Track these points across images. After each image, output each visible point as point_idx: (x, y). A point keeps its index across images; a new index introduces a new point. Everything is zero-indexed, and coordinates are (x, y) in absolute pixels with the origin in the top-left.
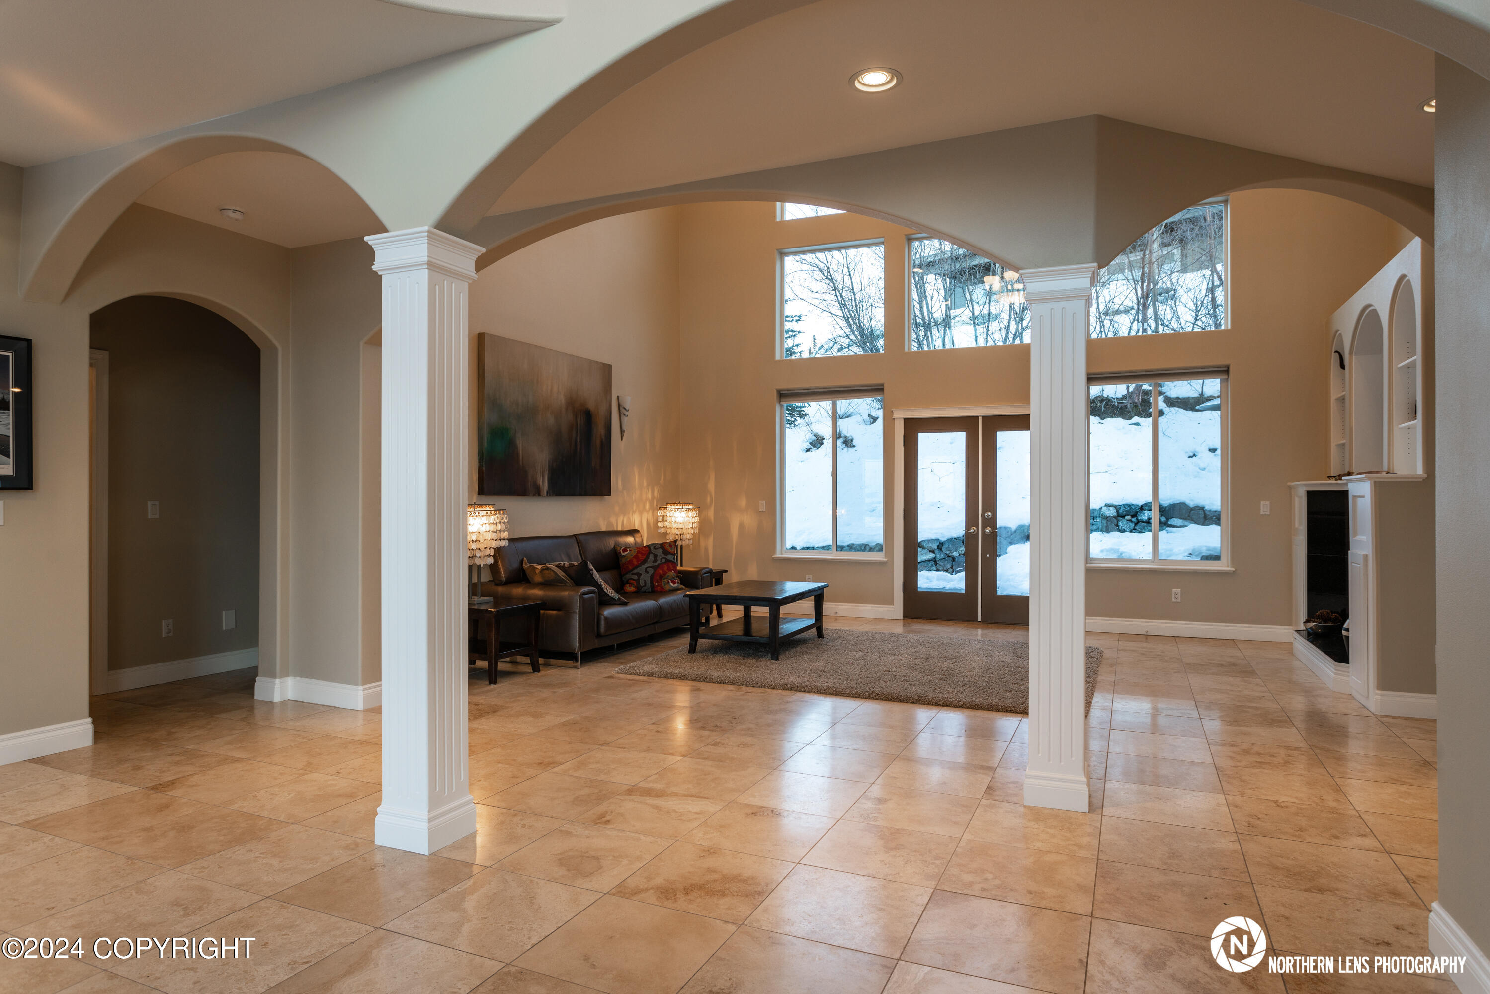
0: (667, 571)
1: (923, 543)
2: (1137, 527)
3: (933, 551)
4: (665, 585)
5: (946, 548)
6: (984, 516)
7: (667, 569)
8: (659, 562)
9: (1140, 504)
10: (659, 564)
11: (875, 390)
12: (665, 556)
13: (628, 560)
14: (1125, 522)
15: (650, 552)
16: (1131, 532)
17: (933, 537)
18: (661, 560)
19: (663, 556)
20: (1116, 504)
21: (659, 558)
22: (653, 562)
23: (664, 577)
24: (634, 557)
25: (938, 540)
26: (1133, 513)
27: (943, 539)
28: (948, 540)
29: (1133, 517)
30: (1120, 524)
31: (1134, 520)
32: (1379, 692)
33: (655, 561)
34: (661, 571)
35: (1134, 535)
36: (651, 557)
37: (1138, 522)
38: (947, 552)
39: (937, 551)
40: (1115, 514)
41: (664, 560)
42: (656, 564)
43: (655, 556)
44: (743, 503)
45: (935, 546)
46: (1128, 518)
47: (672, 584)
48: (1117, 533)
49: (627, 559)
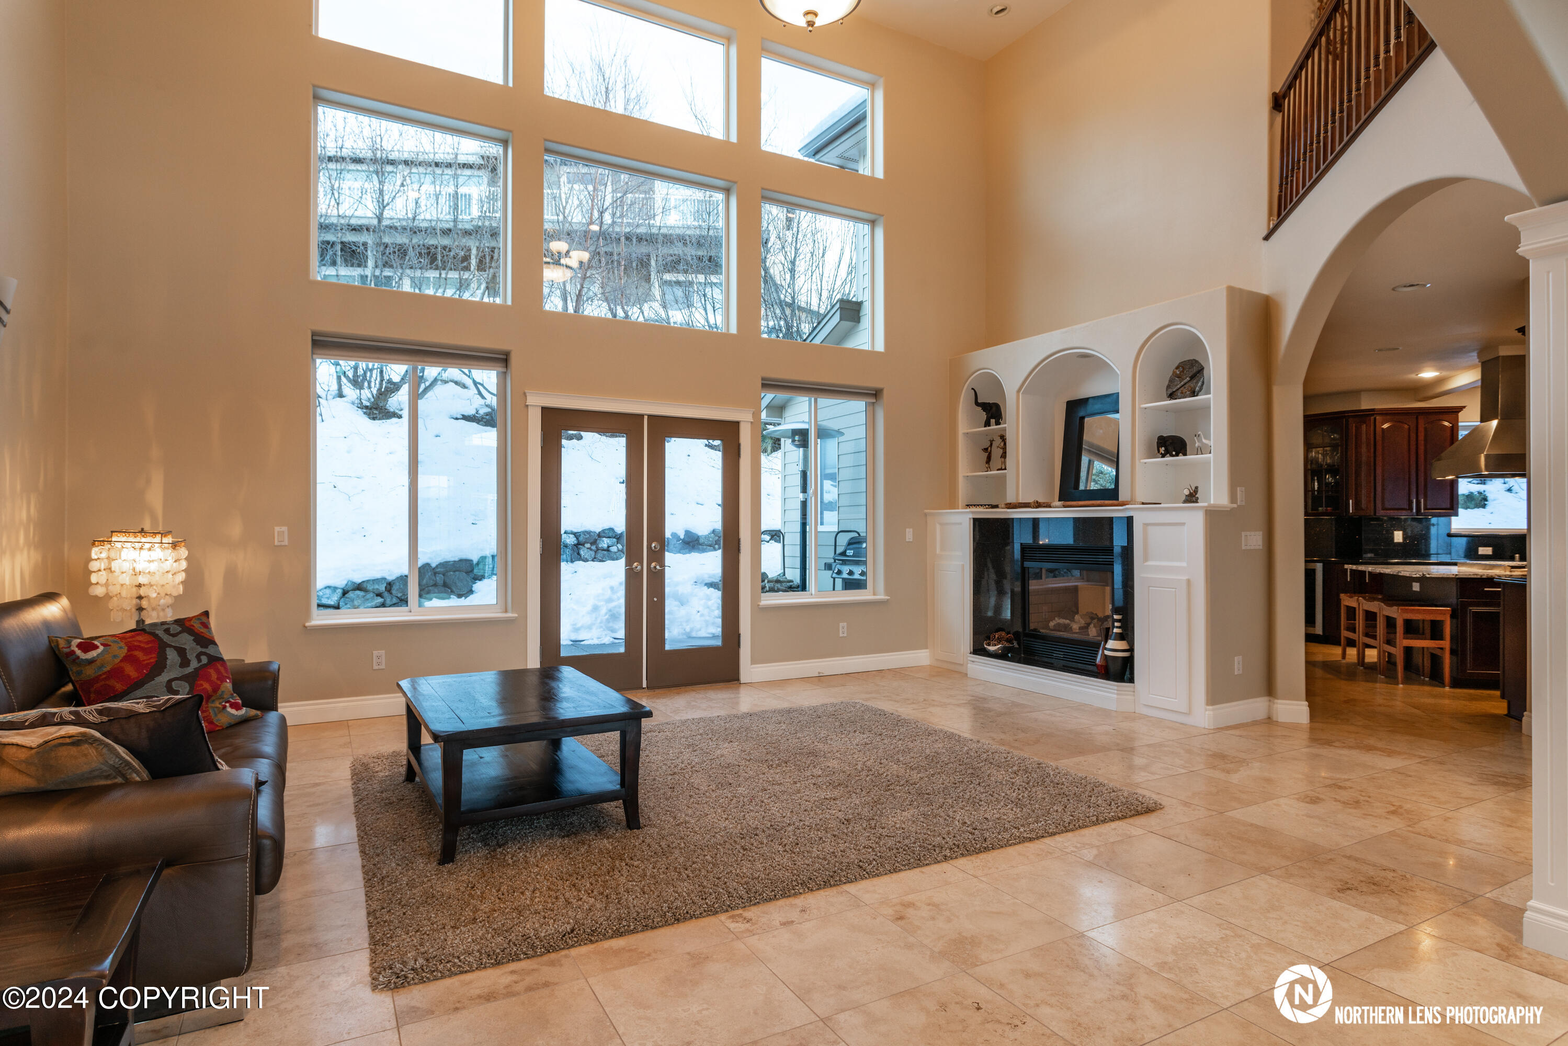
0: (219, 682)
1: (365, 585)
2: (599, 555)
3: (379, 595)
4: (216, 715)
5: (397, 590)
6: (651, 548)
7: (218, 679)
8: (194, 664)
9: (598, 530)
10: (196, 669)
11: (501, 359)
12: (204, 650)
13: (108, 668)
14: (586, 550)
15: (162, 647)
16: (593, 560)
17: (378, 576)
18: (199, 660)
19: (199, 649)
20: (575, 531)
21: (191, 656)
22: (180, 666)
23: (213, 698)
24: (126, 659)
25: (384, 579)
26: (592, 541)
27: (390, 578)
28: (397, 578)
29: (592, 544)
30: (582, 552)
31: (594, 548)
32: (1210, 707)
33: (185, 663)
34: (207, 686)
35: (596, 564)
36: (172, 656)
37: (598, 549)
38: (399, 595)
39: (386, 594)
40: (576, 542)
41: (204, 660)
42: (190, 670)
43: (181, 652)
44: (236, 529)
45: (382, 588)
46: (588, 545)
47: (233, 711)
48: (581, 562)
49: (102, 666)
